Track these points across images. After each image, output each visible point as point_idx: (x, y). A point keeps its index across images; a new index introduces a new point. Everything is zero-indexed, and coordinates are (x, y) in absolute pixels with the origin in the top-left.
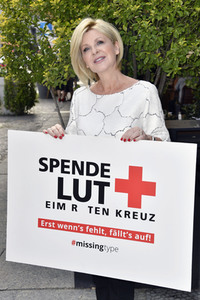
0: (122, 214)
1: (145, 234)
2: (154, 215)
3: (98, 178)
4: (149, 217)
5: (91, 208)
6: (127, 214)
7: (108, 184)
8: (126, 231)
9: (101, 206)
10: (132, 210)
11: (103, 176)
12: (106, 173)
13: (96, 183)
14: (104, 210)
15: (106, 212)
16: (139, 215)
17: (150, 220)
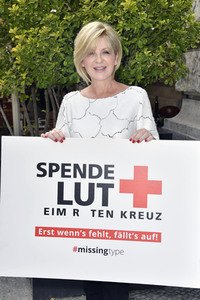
0: (128, 215)
1: (152, 233)
2: (160, 214)
3: (102, 180)
4: (155, 216)
5: (93, 211)
6: (132, 215)
7: (112, 186)
8: (131, 232)
9: (105, 209)
10: (137, 210)
11: (106, 177)
12: (110, 175)
13: (99, 185)
14: (108, 212)
15: (110, 214)
16: (145, 215)
17: (157, 219)
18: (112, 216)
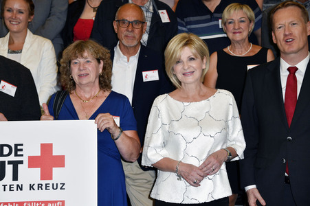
0: (36, 187)
1: (56, 202)
2: (64, 184)
3: (12, 158)
4: (60, 186)
5: (5, 186)
6: (40, 186)
7: (21, 162)
8: (39, 202)
9: (15, 183)
10: (44, 182)
11: (16, 155)
12: (19, 153)
13: (10, 162)
14: (18, 186)
15: (20, 188)
16: (51, 186)
17: (61, 189)
18: (21, 189)
